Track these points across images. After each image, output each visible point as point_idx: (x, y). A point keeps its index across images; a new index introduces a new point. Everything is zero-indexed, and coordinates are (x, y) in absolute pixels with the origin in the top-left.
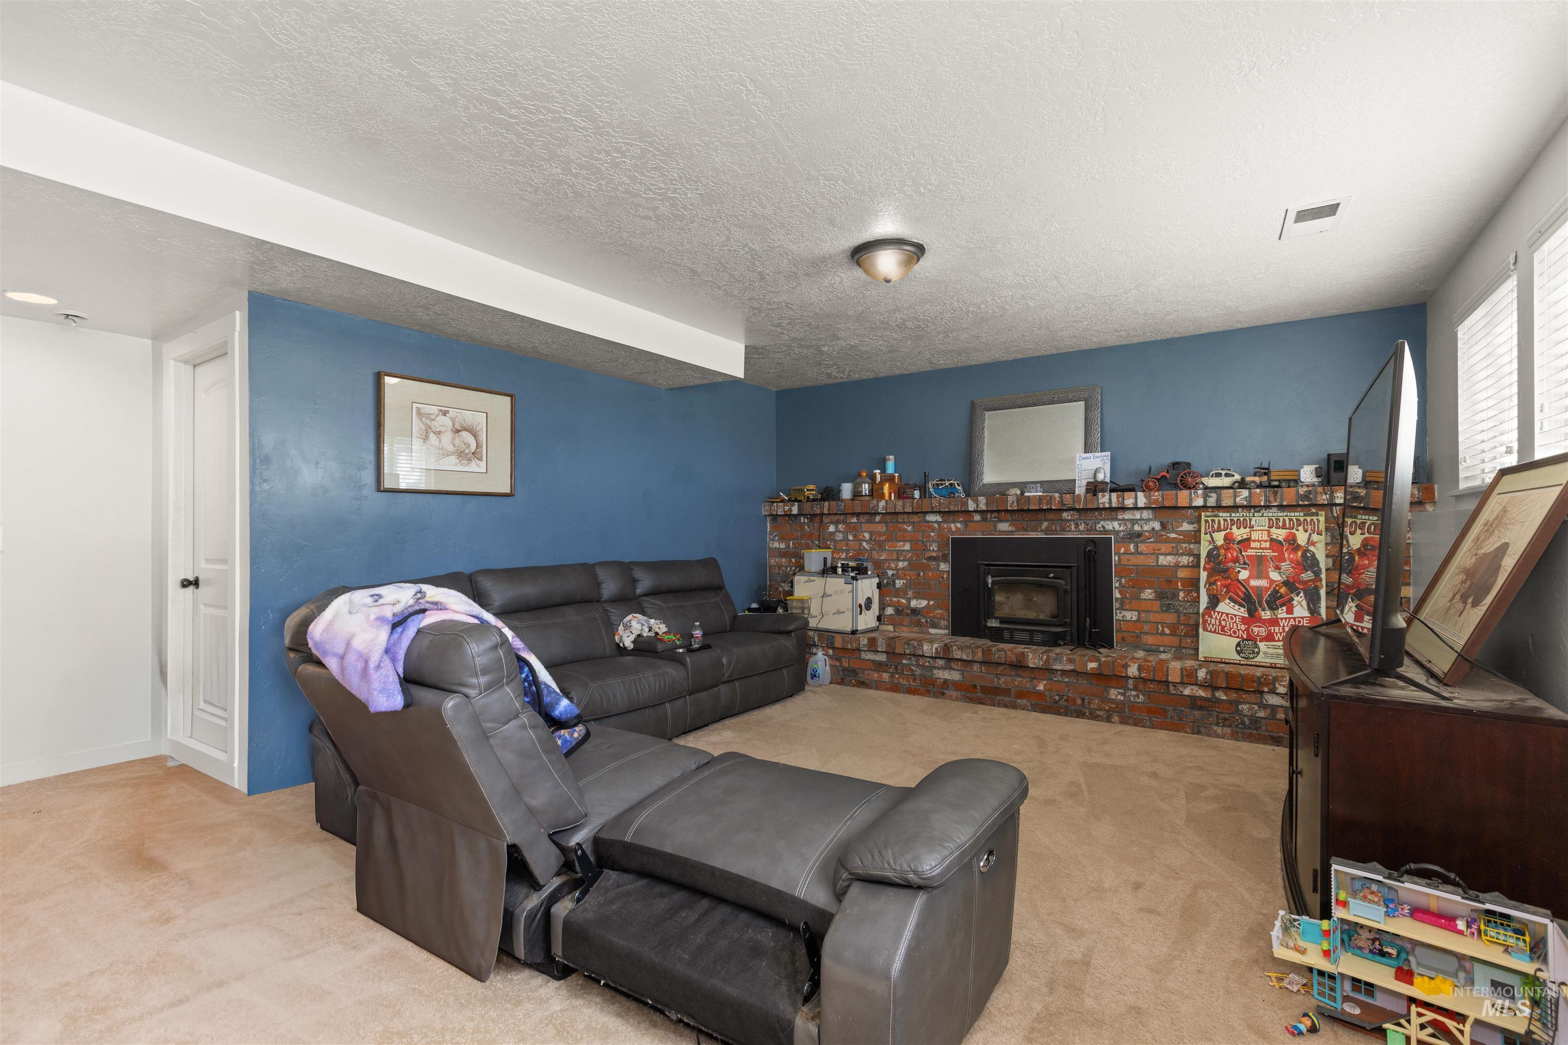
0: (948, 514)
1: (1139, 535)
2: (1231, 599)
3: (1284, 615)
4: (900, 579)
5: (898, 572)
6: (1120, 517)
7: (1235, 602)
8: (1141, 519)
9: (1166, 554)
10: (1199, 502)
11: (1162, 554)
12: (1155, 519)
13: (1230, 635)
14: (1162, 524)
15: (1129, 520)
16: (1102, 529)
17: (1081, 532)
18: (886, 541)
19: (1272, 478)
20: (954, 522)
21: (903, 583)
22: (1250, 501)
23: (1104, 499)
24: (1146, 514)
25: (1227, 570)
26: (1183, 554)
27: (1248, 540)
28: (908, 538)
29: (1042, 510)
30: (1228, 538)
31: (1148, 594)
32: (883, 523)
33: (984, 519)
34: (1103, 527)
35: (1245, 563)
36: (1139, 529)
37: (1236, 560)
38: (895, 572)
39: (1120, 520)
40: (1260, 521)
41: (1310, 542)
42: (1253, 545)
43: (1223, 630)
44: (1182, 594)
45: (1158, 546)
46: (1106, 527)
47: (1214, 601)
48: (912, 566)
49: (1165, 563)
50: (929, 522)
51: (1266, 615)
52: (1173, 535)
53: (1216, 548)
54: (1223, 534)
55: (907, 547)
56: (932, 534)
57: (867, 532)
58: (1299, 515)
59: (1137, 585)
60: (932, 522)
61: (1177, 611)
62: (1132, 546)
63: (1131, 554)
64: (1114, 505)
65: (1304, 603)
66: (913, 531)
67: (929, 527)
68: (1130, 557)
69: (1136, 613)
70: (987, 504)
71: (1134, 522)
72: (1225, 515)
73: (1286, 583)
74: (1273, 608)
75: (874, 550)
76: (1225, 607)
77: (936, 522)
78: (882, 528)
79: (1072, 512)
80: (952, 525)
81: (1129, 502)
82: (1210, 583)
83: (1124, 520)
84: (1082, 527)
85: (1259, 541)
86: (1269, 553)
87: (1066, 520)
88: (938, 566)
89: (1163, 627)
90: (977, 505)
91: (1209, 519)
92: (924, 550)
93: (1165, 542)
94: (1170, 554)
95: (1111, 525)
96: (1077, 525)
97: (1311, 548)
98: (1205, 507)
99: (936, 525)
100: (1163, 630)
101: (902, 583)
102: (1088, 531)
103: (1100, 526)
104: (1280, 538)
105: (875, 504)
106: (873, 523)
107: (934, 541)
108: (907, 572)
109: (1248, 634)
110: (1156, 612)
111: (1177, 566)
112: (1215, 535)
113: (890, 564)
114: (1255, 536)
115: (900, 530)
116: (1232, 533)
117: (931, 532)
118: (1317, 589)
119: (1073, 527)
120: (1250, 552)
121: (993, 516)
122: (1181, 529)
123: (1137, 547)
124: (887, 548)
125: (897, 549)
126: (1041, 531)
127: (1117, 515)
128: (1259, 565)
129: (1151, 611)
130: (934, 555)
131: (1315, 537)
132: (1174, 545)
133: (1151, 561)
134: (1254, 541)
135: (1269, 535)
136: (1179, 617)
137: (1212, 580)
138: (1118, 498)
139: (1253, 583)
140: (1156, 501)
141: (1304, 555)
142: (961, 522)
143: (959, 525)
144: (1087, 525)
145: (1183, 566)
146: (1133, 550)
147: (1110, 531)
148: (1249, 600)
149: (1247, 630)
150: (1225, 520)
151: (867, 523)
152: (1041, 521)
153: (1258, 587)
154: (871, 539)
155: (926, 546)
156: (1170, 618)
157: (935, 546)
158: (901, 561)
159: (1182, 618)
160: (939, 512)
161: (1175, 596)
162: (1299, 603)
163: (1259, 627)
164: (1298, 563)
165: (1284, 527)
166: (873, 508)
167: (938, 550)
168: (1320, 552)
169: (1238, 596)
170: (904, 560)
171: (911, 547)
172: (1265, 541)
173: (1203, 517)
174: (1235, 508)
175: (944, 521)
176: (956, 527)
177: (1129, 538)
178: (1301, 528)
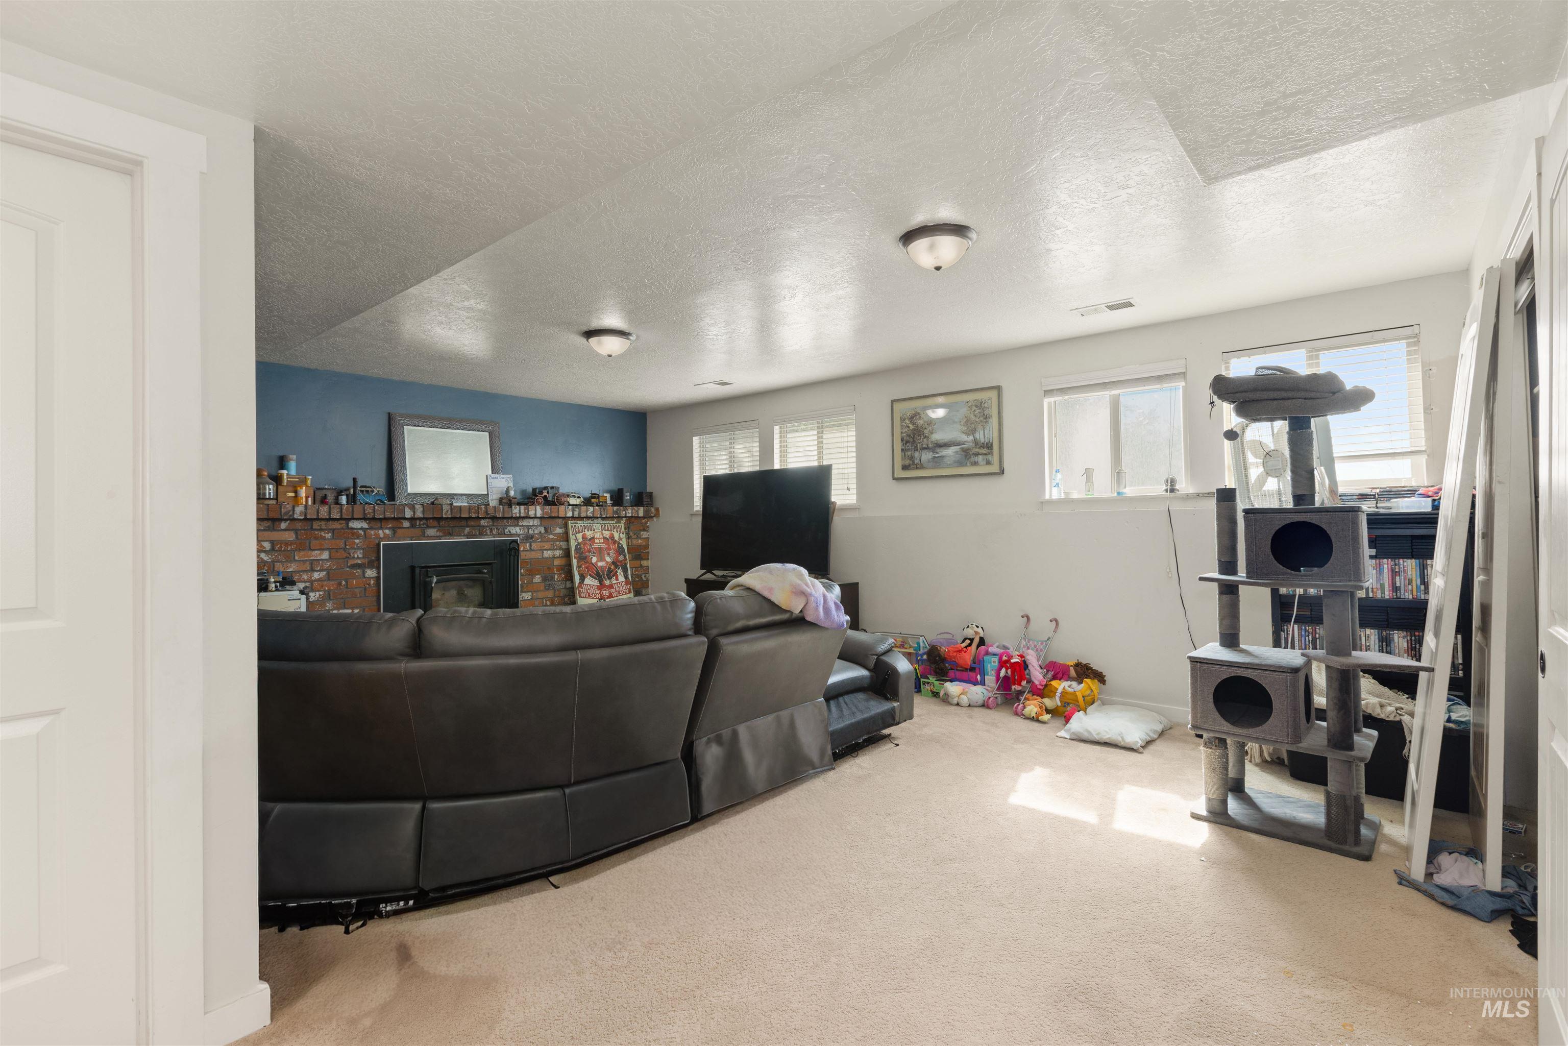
0: (375, 521)
1: (532, 537)
2: (591, 576)
3: (615, 582)
4: (316, 591)
5: (312, 585)
6: (520, 524)
7: (592, 577)
8: (533, 526)
9: (547, 550)
10: (570, 514)
11: (545, 550)
12: (541, 525)
13: (593, 598)
14: (545, 529)
15: (526, 526)
16: (508, 533)
17: (494, 536)
18: (296, 550)
19: (601, 500)
20: (381, 528)
21: (320, 595)
22: (593, 514)
23: (516, 511)
24: (536, 522)
25: (586, 557)
26: (557, 549)
27: (593, 538)
28: (326, 546)
29: (470, 518)
30: (584, 537)
31: (537, 579)
32: (292, 530)
33: (413, 526)
34: (510, 532)
35: (594, 553)
36: (532, 532)
37: (589, 551)
38: (308, 584)
39: (520, 526)
40: (597, 525)
41: (620, 539)
42: (597, 541)
43: (589, 596)
44: (556, 577)
45: (543, 544)
46: (512, 531)
47: (582, 578)
48: (329, 577)
49: (547, 556)
50: (352, 529)
51: (607, 583)
52: (551, 536)
53: (579, 544)
54: (581, 534)
55: (325, 555)
56: (357, 541)
57: (267, 541)
58: (613, 523)
59: (532, 573)
60: (357, 529)
61: (554, 589)
62: (528, 545)
63: (528, 550)
64: (522, 515)
65: (622, 573)
66: (333, 538)
67: (353, 534)
68: (527, 553)
69: (530, 593)
70: (423, 512)
71: (529, 527)
72: (580, 522)
73: (613, 563)
74: (610, 578)
75: (278, 561)
76: (589, 581)
77: (362, 529)
78: (290, 536)
79: (487, 520)
80: (380, 532)
81: (531, 513)
82: (579, 567)
83: (523, 526)
84: (495, 532)
85: (599, 539)
86: (604, 546)
87: (483, 526)
88: (364, 573)
89: (546, 601)
90: (414, 512)
91: (573, 525)
92: (346, 557)
93: (547, 541)
94: (550, 549)
95: (516, 530)
96: (491, 530)
97: (621, 542)
98: (573, 518)
99: (361, 532)
100: (546, 603)
101: (318, 595)
102: (499, 535)
103: (507, 530)
104: (607, 537)
105: (290, 509)
106: (278, 530)
107: (359, 548)
108: (325, 583)
109: (601, 596)
110: (542, 591)
111: (554, 557)
112: (577, 535)
113: (301, 576)
114: (596, 535)
115: (316, 538)
116: (585, 534)
117: (355, 539)
118: (626, 564)
119: (488, 532)
120: (596, 546)
121: (422, 523)
122: (555, 532)
123: (531, 545)
124: (297, 558)
125: (311, 558)
126: (464, 535)
127: (518, 522)
128: (600, 552)
129: (540, 591)
130: (359, 562)
131: (622, 536)
132: (552, 543)
133: (538, 555)
134: (596, 539)
135: (602, 535)
136: (555, 592)
137: (579, 565)
138: (525, 510)
139: (600, 564)
140: (547, 512)
141: (618, 546)
142: (389, 528)
143: (387, 532)
144: (499, 530)
145: (557, 557)
146: (528, 548)
147: (514, 534)
148: (598, 576)
149: (600, 593)
150: (581, 526)
151: (266, 530)
152: (464, 527)
153: (601, 567)
154: (273, 549)
155: (349, 554)
156: (550, 594)
157: (360, 553)
158: (317, 571)
159: (557, 592)
160: (365, 519)
161: (553, 578)
162: (620, 573)
163: (605, 590)
164: (617, 551)
165: (608, 530)
166: (286, 513)
167: (364, 557)
168: (624, 543)
169: (593, 573)
170: (320, 571)
171: (330, 556)
172: (601, 539)
173: (570, 525)
174: (588, 518)
175: (371, 528)
176: (385, 534)
177: (526, 540)
178: (615, 530)
